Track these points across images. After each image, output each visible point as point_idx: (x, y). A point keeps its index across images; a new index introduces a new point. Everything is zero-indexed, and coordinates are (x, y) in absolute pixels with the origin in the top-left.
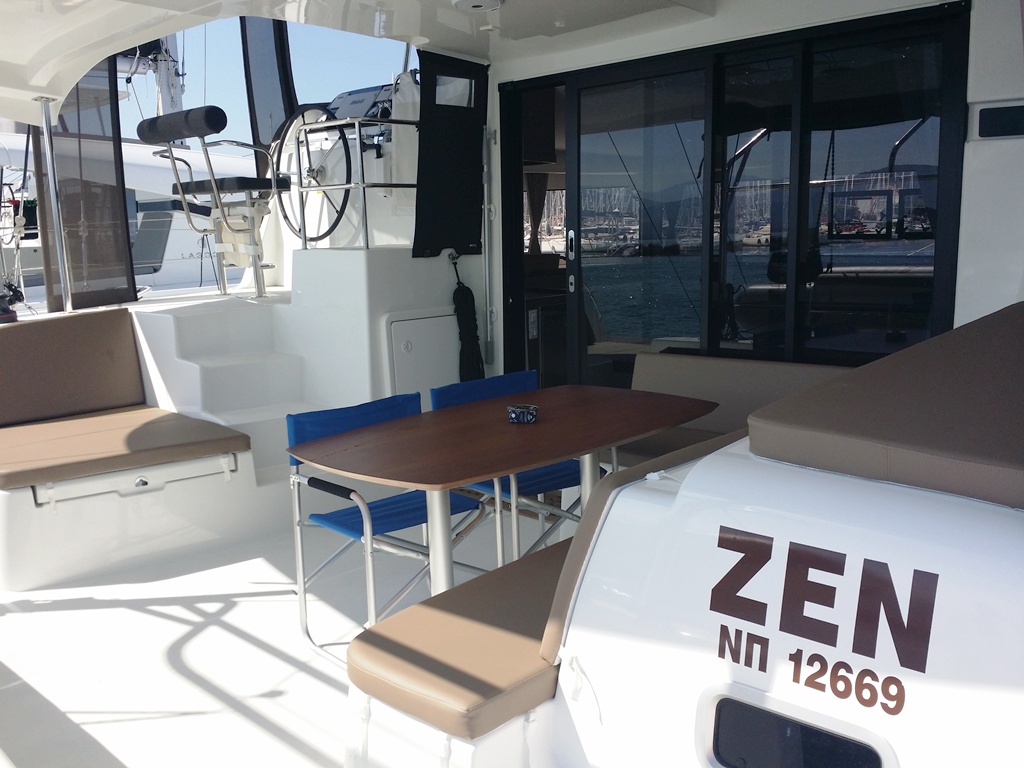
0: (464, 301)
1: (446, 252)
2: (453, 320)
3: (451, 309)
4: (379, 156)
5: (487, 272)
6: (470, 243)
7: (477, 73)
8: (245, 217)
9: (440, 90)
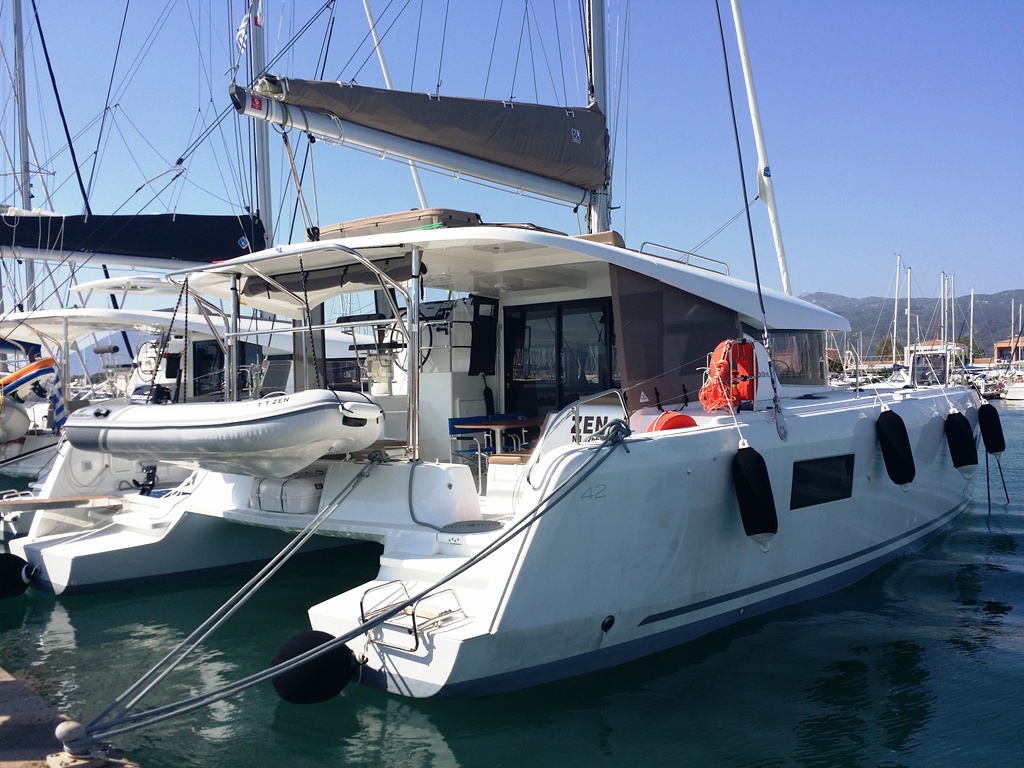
0: (488, 394)
1: (481, 374)
2: (484, 402)
3: (483, 397)
4: (447, 333)
5: (498, 382)
6: (490, 370)
7: (495, 302)
8: (386, 360)
9: (481, 310)
